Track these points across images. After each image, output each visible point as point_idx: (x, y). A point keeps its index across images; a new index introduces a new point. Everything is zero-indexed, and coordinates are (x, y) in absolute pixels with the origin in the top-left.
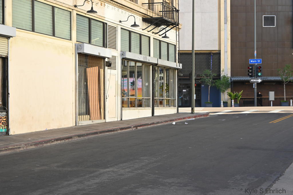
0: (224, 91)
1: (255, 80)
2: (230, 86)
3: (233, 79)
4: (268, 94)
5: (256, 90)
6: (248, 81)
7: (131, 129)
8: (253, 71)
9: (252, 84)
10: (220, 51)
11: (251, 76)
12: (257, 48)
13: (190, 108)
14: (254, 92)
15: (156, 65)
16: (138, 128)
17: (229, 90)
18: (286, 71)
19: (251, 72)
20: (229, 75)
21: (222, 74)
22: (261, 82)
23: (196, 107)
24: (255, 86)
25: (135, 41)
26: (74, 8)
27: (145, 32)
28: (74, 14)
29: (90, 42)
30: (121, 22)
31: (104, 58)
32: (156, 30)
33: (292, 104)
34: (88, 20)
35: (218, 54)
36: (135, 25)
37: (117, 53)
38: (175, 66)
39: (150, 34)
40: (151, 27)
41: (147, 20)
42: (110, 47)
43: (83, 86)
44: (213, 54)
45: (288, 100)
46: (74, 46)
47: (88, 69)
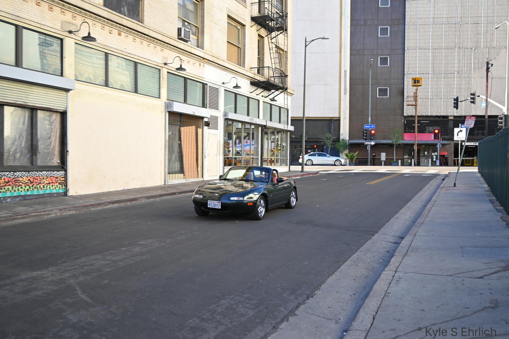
0: (342, 152)
1: (369, 143)
2: (348, 148)
3: (351, 142)
4: (380, 155)
5: (369, 152)
6: (363, 144)
8: (368, 136)
9: (367, 145)
10: (340, 118)
11: (366, 139)
12: (371, 115)
14: (368, 153)
15: (265, 126)
17: (347, 152)
18: (396, 136)
19: (365, 136)
20: (347, 138)
21: (341, 138)
22: (374, 145)
24: (369, 148)
25: (242, 103)
26: (163, 66)
27: (253, 95)
28: (164, 72)
29: (185, 101)
30: (223, 83)
31: (202, 118)
32: (266, 93)
33: (400, 164)
34: (183, 79)
35: (338, 120)
36: (237, 87)
37: (219, 114)
38: (286, 128)
39: (259, 97)
40: (259, 90)
41: (255, 84)
42: (211, 107)
43: (177, 145)
44: (334, 120)
45: (397, 160)
46: (164, 105)
47: (182, 129)
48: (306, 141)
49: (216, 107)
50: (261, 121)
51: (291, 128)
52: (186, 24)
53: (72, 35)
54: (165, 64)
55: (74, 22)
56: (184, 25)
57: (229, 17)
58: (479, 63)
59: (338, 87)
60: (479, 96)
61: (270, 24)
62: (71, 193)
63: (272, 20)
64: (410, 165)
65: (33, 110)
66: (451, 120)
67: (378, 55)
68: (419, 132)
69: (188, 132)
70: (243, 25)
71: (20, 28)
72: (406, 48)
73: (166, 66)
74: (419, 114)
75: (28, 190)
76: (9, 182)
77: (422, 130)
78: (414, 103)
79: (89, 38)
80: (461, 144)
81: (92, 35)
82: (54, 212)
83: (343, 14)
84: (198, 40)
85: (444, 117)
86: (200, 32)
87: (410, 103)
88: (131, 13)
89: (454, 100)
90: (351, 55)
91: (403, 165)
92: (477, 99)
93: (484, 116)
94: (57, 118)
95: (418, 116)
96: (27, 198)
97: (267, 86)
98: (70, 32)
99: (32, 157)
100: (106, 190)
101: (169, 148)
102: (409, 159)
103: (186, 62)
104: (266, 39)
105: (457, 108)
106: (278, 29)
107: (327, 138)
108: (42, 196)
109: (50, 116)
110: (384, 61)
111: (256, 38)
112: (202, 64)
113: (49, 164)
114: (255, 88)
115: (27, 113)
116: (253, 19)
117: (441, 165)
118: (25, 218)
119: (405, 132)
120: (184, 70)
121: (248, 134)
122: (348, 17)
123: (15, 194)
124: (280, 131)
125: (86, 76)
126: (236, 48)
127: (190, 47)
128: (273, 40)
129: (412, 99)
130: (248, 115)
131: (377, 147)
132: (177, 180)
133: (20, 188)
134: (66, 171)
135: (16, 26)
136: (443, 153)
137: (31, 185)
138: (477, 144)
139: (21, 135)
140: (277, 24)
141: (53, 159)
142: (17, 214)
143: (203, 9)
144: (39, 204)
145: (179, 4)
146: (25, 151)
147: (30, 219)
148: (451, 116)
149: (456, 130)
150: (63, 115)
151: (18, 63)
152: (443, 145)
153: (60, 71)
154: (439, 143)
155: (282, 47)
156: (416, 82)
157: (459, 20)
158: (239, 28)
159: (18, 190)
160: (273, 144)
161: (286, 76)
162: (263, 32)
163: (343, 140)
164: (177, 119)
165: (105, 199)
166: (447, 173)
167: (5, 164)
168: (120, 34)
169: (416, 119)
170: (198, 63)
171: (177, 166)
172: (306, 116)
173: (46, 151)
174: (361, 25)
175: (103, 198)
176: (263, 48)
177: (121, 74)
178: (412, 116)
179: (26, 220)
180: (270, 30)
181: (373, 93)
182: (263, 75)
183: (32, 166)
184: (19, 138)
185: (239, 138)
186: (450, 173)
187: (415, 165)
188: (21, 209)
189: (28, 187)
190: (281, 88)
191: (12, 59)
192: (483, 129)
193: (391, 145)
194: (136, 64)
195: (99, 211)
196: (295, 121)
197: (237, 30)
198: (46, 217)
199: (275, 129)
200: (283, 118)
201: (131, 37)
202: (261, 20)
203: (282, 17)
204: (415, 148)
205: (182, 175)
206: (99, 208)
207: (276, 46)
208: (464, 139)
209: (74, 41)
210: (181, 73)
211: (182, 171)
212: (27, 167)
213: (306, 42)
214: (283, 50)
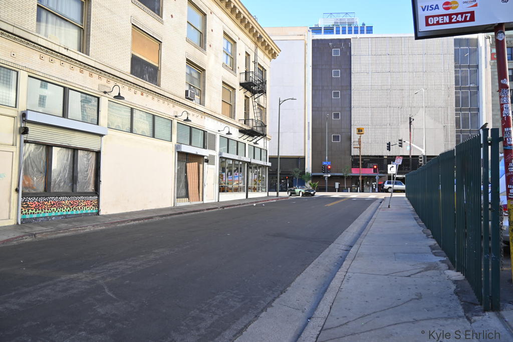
0: (307, 182)
1: (326, 175)
2: (311, 179)
3: (313, 174)
4: (335, 185)
5: (327, 181)
6: (322, 176)
7: (218, 209)
8: (325, 170)
9: (325, 177)
10: (305, 156)
11: (324, 173)
12: (328, 155)
13: (276, 193)
15: (250, 162)
16: (225, 208)
17: (310, 181)
18: (346, 170)
20: (311, 172)
21: (306, 172)
22: (330, 176)
23: (280, 191)
24: (326, 179)
25: (233, 146)
26: (174, 117)
27: (241, 140)
28: (175, 122)
29: (190, 144)
30: (219, 131)
31: (203, 156)
32: (250, 138)
33: (349, 191)
34: (189, 128)
35: (304, 158)
36: (229, 133)
37: (216, 153)
38: (265, 164)
39: (245, 141)
40: (246, 136)
41: (242, 131)
42: (210, 149)
43: (184, 176)
44: (301, 158)
45: (347, 188)
46: (174, 146)
47: (188, 164)
48: (280, 174)
49: (214, 149)
50: (247, 159)
51: (269, 164)
52: (192, 87)
53: (106, 95)
54: (176, 116)
55: (109, 85)
56: (190, 88)
57: (223, 82)
58: (404, 118)
59: (303, 134)
60: (405, 142)
61: (254, 88)
62: (102, 213)
63: (255, 85)
64: (357, 191)
65: (75, 150)
66: (386, 159)
67: (332, 111)
68: (363, 167)
69: (192, 166)
70: (234, 89)
71: (67, 89)
72: (352, 107)
73: (177, 118)
74: (363, 154)
75: (69, 211)
76: (54, 204)
77: (364, 166)
78: (358, 146)
79: (119, 97)
80: (393, 176)
81: (121, 95)
82: (89, 228)
83: (307, 81)
84: (200, 99)
85: (380, 156)
86: (202, 93)
87: (356, 146)
88: (151, 79)
89: (387, 144)
90: (312, 111)
91: (351, 191)
92: (404, 143)
93: (409, 156)
94: (92, 156)
95: (362, 156)
96: (68, 217)
97: (251, 133)
98: (105, 92)
99: (73, 185)
100: (129, 211)
101: (177, 179)
102: (355, 187)
103: (191, 114)
104: (251, 99)
105: (390, 150)
106: (259, 92)
107: (296, 172)
108: (80, 215)
109: (88, 155)
110: (336, 116)
111: (243, 98)
112: (203, 117)
113: (86, 191)
114: (242, 134)
115: (70, 152)
116: (241, 84)
117: (379, 192)
118: (66, 232)
119: (352, 167)
120: (190, 121)
121: (237, 168)
122: (310, 84)
123: (59, 214)
124: (260, 166)
125: (116, 124)
126: (229, 105)
127: (194, 104)
128: (256, 100)
129: (357, 143)
130: (237, 154)
131: (333, 179)
132: (184, 203)
133: (62, 209)
134: (99, 196)
135: (64, 88)
136: (379, 183)
137: (71, 207)
138: (404, 176)
139: (65, 169)
140: (258, 88)
141: (89, 187)
142: (60, 229)
143: (204, 77)
144: (77, 221)
145: (186, 73)
146: (68, 181)
147: (70, 233)
148: (385, 156)
149: (389, 166)
150: (98, 154)
151: (65, 114)
152: (380, 177)
153: (96, 121)
154: (377, 175)
155: (263, 105)
156: (360, 131)
157: (389, 87)
158: (231, 90)
159: (61, 211)
160: (256, 176)
161: (266, 126)
162: (249, 94)
163: (307, 173)
164: (184, 158)
165: (128, 218)
166: (383, 197)
167: (52, 191)
168: (142, 94)
169: (361, 158)
170: (200, 116)
171: (183, 192)
172: (280, 155)
173: (83, 181)
174: (320, 90)
175: (126, 217)
176: (249, 106)
177: (142, 123)
178: (357, 156)
179: (67, 234)
180: (254, 93)
181: (328, 139)
182: (248, 125)
183: (73, 192)
184: (64, 171)
185: (230, 171)
186: (385, 198)
187: (360, 192)
188: (63, 225)
189: (69, 209)
190: (262, 135)
191: (60, 113)
192: (408, 165)
193: (342, 177)
194: (154, 116)
195: (123, 226)
196: (272, 159)
197: (229, 92)
198: (82, 231)
199: (257, 165)
200: (263, 156)
201: (150, 97)
202: (247, 85)
203: (262, 83)
204: (360, 179)
205: (187, 199)
206: (123, 224)
207: (258, 104)
208: (395, 173)
209: (107, 99)
210: (188, 123)
211: (187, 196)
212: (69, 193)
213: (280, 101)
214: (263, 107)
